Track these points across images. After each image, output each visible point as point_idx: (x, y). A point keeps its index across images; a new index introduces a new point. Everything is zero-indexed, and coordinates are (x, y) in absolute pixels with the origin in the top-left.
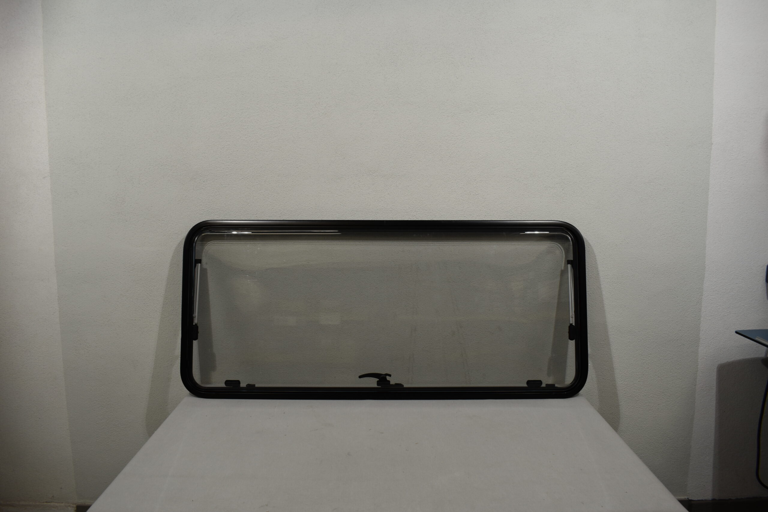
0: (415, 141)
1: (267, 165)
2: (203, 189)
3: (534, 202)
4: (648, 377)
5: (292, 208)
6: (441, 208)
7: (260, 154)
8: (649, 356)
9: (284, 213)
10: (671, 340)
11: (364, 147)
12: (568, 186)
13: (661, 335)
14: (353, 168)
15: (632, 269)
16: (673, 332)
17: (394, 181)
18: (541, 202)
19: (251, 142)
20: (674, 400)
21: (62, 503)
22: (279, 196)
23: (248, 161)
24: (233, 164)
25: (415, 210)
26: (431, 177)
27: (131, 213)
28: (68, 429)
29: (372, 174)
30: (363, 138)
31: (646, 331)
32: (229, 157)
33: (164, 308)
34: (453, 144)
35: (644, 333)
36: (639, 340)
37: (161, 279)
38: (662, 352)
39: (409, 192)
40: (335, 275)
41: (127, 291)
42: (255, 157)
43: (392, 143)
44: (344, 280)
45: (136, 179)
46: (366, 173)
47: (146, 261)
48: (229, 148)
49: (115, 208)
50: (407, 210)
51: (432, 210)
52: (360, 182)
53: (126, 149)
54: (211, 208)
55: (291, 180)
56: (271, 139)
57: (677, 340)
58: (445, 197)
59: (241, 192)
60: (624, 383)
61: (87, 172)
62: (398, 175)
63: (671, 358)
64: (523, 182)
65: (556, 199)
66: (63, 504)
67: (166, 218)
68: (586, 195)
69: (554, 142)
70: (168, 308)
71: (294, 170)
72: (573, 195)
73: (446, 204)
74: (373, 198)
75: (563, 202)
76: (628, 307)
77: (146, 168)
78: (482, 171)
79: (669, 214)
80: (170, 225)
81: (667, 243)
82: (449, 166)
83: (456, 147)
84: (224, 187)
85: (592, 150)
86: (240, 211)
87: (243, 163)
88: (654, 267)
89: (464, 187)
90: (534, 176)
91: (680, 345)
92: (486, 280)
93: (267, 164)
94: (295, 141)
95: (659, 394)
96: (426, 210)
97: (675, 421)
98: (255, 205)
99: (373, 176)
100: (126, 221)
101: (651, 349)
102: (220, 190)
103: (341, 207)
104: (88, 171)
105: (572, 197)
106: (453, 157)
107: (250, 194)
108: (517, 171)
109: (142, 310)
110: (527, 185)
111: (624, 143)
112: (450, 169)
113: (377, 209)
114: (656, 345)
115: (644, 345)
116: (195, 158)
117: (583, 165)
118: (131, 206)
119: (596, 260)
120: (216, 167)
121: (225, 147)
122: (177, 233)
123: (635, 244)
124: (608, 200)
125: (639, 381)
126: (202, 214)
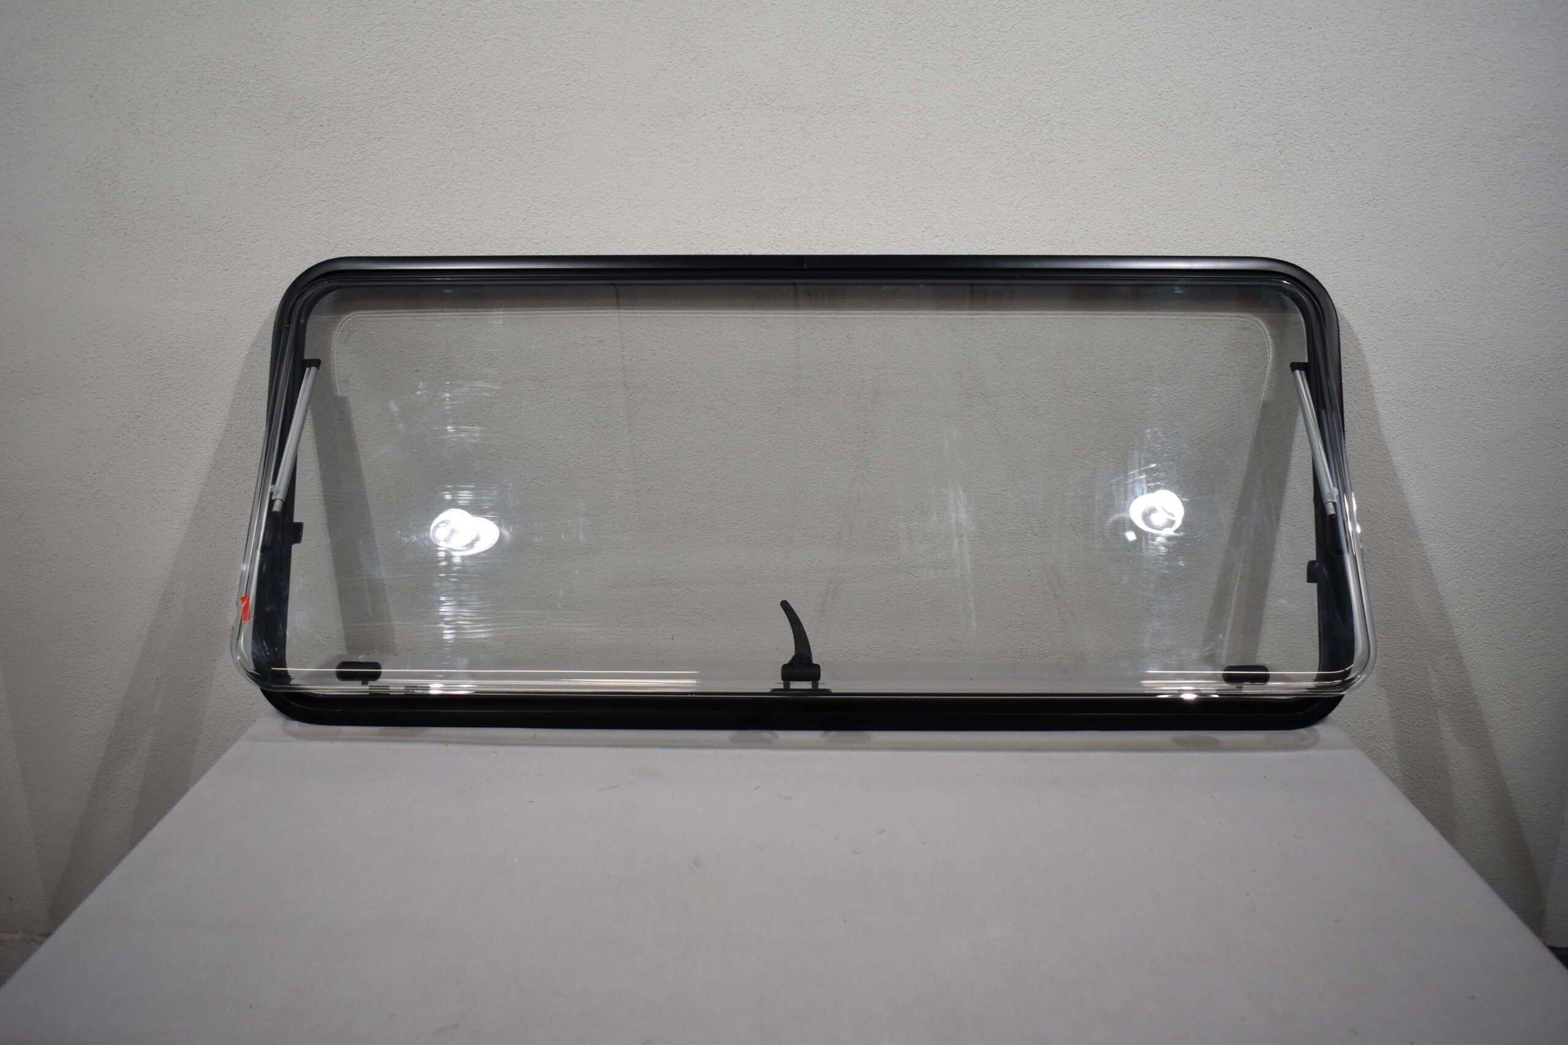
0: (886, 13)
1: (489, 79)
2: (320, 145)
3: (1201, 185)
4: (1470, 648)
5: (555, 195)
6: (955, 198)
7: (469, 48)
8: (1480, 594)
9: (536, 211)
10: (1538, 556)
11: (748, 28)
12: (1296, 143)
13: (1511, 543)
14: (717, 85)
15: (1451, 370)
16: (1544, 535)
17: (830, 123)
18: (1221, 185)
19: (444, 15)
20: (1532, 707)
21: (17, 932)
22: (521, 163)
23: (436, 67)
24: (396, 75)
25: (883, 201)
26: (928, 112)
27: (137, 211)
28: (15, 760)
29: (768, 103)
30: (745, 4)
31: (1475, 532)
32: (386, 57)
33: (233, 460)
34: (989, 22)
35: (1470, 536)
36: (1456, 555)
37: (222, 384)
38: (1513, 585)
39: (869, 153)
40: (670, 375)
41: (139, 417)
42: (456, 57)
43: (825, 16)
44: (694, 388)
45: (144, 121)
46: (753, 101)
47: (180, 337)
48: (386, 33)
49: (95, 198)
50: (863, 203)
51: (931, 203)
52: (737, 126)
53: (113, 38)
54: (343, 196)
55: (551, 118)
56: (495, 5)
57: (1553, 555)
58: (964, 166)
59: (420, 153)
60: (1409, 662)
61: (18, 103)
62: (840, 105)
63: (1533, 601)
64: (1175, 128)
65: (1262, 178)
66: (17, 936)
67: (227, 223)
68: (1343, 169)
69: (1263, 18)
70: (242, 459)
71: (561, 92)
72: (1307, 167)
73: (968, 185)
74: (771, 169)
75: (1281, 187)
76: (1434, 467)
77: (167, 90)
78: (1065, 98)
79: (1559, 225)
80: (239, 242)
81: (1547, 303)
82: (977, 83)
83: (999, 30)
84: (374, 139)
85: (1366, 45)
86: (418, 203)
87: (424, 74)
88: (1508, 366)
89: (1016, 141)
90: (1205, 113)
91: (1559, 568)
92: (1067, 391)
93: (488, 77)
94: (562, 12)
95: (1496, 692)
96: (914, 203)
97: (1530, 758)
98: (459, 187)
99: (773, 107)
100: (125, 234)
101: (1485, 578)
102: (364, 148)
103: (687, 194)
104: (18, 101)
105: (1304, 172)
106: (988, 58)
107: (443, 159)
108: (1160, 99)
109: (179, 464)
110: (1185, 138)
111: (1452, 28)
112: (979, 89)
113: (783, 200)
114: (1498, 568)
115: (1467, 566)
116: (294, 60)
117: (1339, 86)
118: (134, 192)
119: (1360, 344)
120: (353, 84)
121: (375, 30)
122: (256, 265)
123: (1464, 304)
124: (1399, 183)
125: (1447, 658)
126: (319, 213)
